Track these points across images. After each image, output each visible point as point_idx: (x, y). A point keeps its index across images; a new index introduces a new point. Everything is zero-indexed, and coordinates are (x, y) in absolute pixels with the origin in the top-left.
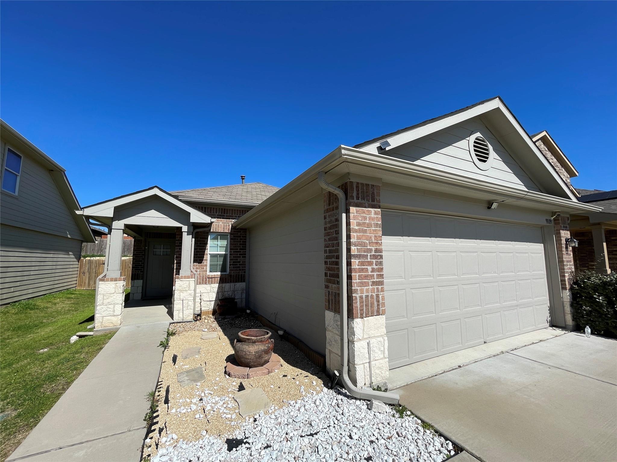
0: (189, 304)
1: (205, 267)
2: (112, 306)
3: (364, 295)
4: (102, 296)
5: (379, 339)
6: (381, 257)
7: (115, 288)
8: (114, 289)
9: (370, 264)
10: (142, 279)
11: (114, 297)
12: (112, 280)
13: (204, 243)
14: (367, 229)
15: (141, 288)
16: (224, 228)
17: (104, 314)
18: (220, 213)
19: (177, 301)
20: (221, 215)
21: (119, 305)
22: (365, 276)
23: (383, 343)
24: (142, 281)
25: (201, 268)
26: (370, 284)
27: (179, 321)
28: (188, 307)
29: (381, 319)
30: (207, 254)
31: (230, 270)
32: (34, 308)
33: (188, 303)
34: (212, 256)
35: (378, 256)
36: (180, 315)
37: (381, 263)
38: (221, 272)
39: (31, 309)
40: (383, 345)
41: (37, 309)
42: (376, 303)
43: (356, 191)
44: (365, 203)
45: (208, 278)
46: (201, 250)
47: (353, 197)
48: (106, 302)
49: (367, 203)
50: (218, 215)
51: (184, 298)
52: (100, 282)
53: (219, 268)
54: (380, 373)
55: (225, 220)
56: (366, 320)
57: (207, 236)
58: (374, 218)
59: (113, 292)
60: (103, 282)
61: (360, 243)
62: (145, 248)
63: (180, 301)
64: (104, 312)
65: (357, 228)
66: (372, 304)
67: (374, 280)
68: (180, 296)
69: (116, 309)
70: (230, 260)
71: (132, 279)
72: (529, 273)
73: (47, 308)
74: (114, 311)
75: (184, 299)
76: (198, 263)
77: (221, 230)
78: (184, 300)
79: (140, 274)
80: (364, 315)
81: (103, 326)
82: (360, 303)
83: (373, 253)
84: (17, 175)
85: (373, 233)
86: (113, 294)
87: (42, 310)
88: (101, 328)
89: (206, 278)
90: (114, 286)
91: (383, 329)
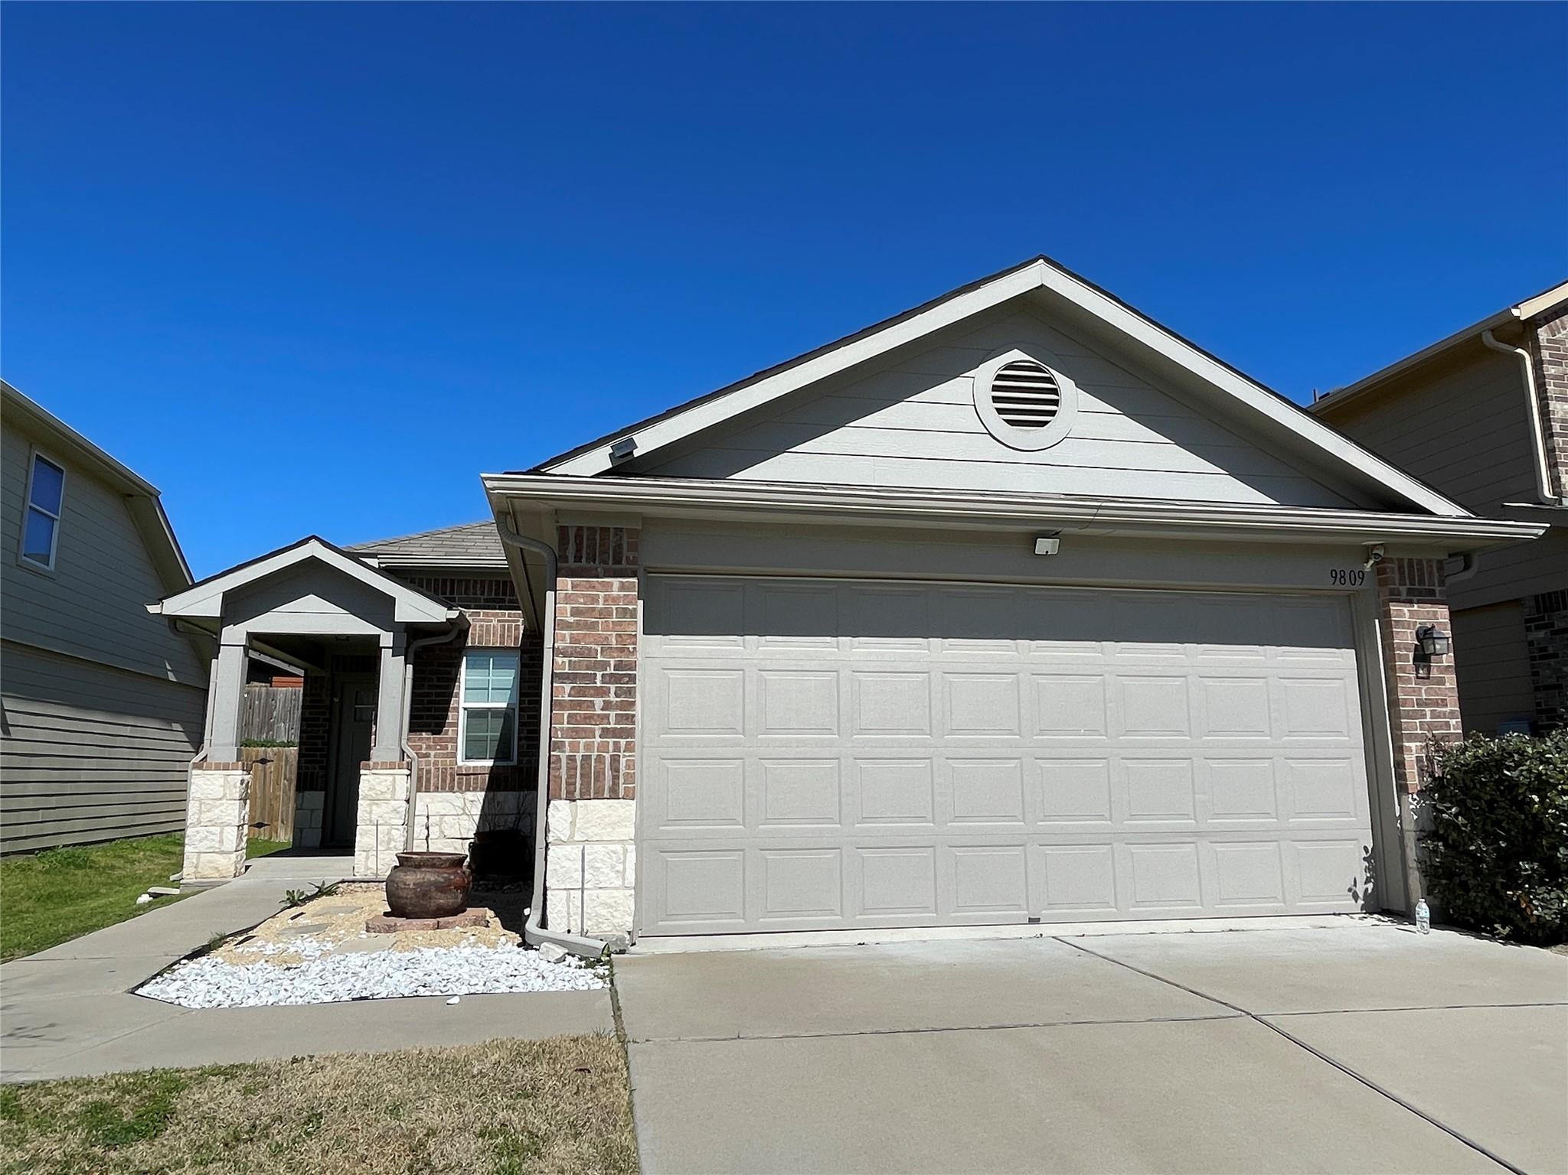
0: (393, 836)
1: (450, 745)
2: (218, 829)
3: (579, 756)
4: (197, 804)
5: (612, 847)
6: (632, 679)
7: (224, 786)
8: (222, 789)
9: (602, 692)
10: (325, 789)
11: (222, 808)
12: (218, 767)
13: (448, 678)
14: (598, 622)
15: (321, 814)
16: (502, 636)
17: (202, 847)
18: (493, 594)
19: (363, 827)
20: (494, 600)
21: (232, 828)
22: (585, 718)
23: (622, 857)
24: (323, 792)
25: (438, 747)
26: (597, 733)
27: (366, 878)
28: (389, 843)
29: (626, 809)
30: (457, 709)
31: (520, 754)
32: (86, 864)
33: (389, 833)
34: (472, 714)
35: (625, 676)
36: (369, 863)
37: (631, 692)
38: (496, 759)
39: (78, 867)
40: (621, 861)
41: (91, 867)
42: (608, 773)
43: (574, 544)
44: (596, 569)
45: (457, 775)
46: (440, 696)
47: (567, 557)
48: (205, 817)
49: (603, 568)
50: (486, 600)
51: (379, 819)
52: (195, 772)
53: (492, 747)
54: (609, 916)
55: (507, 612)
56: (582, 804)
57: (456, 658)
58: (619, 597)
59: (220, 797)
60: (200, 772)
61: (579, 650)
62: (332, 701)
63: (370, 827)
64: (201, 841)
65: (571, 620)
66: (599, 775)
67: (609, 726)
68: (370, 813)
69: (226, 837)
70: (521, 724)
71: (298, 789)
72: (1267, 740)
73: (113, 867)
74: (221, 842)
75: (379, 823)
76: (433, 734)
77: (494, 641)
78: (380, 825)
79: (318, 773)
80: (577, 794)
81: (199, 875)
82: (568, 769)
83: (611, 670)
84: (53, 519)
85: (613, 628)
86: (220, 802)
87: (101, 870)
88: (194, 880)
89: (452, 775)
90: (221, 781)
91: (629, 830)
